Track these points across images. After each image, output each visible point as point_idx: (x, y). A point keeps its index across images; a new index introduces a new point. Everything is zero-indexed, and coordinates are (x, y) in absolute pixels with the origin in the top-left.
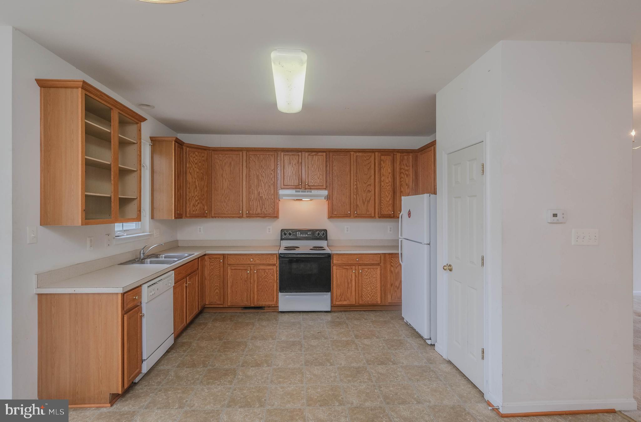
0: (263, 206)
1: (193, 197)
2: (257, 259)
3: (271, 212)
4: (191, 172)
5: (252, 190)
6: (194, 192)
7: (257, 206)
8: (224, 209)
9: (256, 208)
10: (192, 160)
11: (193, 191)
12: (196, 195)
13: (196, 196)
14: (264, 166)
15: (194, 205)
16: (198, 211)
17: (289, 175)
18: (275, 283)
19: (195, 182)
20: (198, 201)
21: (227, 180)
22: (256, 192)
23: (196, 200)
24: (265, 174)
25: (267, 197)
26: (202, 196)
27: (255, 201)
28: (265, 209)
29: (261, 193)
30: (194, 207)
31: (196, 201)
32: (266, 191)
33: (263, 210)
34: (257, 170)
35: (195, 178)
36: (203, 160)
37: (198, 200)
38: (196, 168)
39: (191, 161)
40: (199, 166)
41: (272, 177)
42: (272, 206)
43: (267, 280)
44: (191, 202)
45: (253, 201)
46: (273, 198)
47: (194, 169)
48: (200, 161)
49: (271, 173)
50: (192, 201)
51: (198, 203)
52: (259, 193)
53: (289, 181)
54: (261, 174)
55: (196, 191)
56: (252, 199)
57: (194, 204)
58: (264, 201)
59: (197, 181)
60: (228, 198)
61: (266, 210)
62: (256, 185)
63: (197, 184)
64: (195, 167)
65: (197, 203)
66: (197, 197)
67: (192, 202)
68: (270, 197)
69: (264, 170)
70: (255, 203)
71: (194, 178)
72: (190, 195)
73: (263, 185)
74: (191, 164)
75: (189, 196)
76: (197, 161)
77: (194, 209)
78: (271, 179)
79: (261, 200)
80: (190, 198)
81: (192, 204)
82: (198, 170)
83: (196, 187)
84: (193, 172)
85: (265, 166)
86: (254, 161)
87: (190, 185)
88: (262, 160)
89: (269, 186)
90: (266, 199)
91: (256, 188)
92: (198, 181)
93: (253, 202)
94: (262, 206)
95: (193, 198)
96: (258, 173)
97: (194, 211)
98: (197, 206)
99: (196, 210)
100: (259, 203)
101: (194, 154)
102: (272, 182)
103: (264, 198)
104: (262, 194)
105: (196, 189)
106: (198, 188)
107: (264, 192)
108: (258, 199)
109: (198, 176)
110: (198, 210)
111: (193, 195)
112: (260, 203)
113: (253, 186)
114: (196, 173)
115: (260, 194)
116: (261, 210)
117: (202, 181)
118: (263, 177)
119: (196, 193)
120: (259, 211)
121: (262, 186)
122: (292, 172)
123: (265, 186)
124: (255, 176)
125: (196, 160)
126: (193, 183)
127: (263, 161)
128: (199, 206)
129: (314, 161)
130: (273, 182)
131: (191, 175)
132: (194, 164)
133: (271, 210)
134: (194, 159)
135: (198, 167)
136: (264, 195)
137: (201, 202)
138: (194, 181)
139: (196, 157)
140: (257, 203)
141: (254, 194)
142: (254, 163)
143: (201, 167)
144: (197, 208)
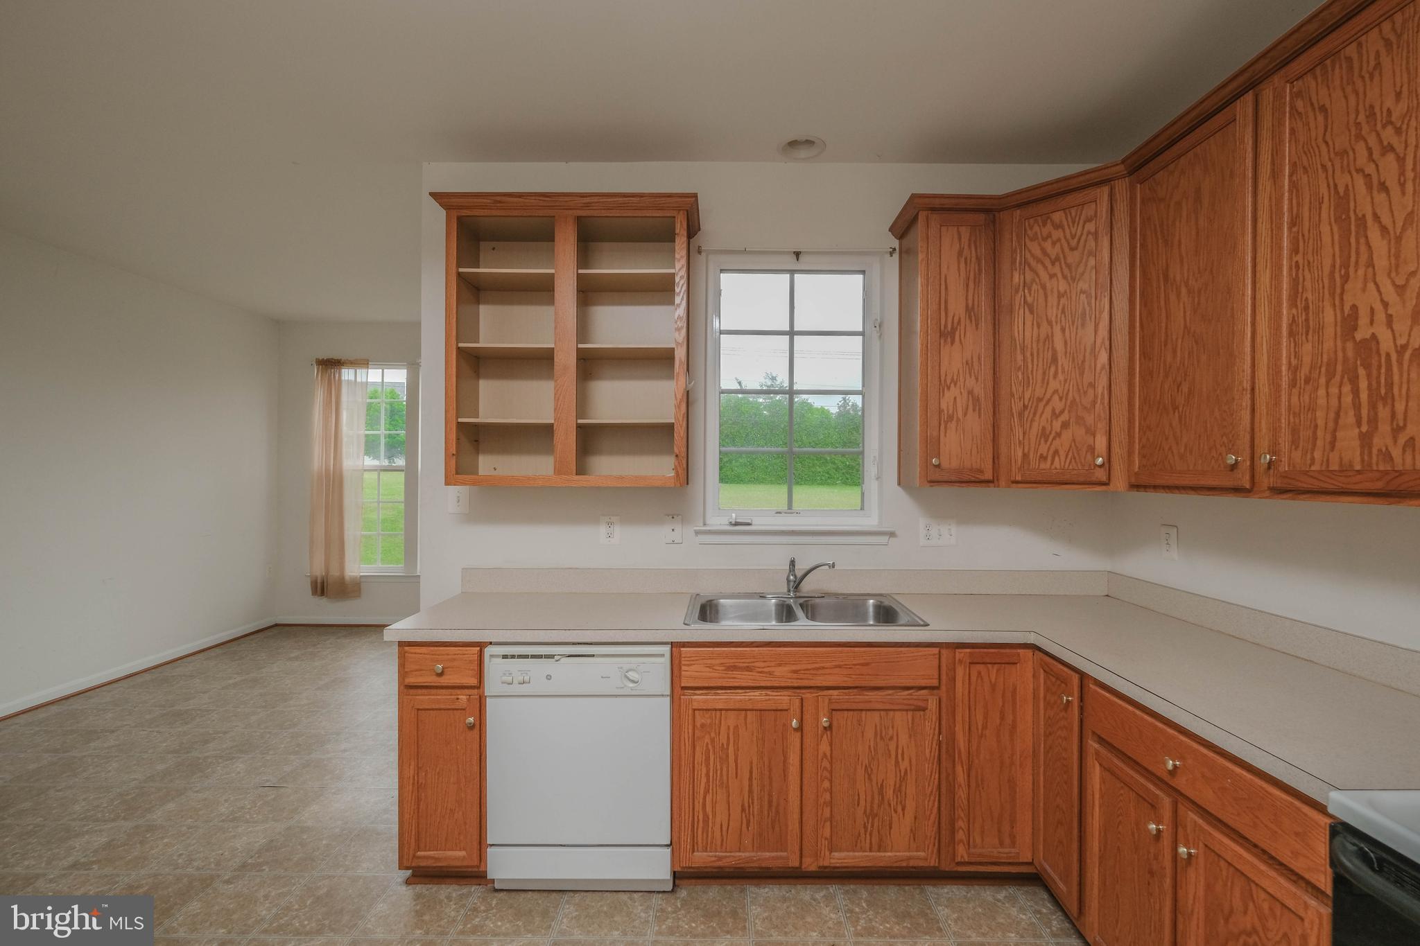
1: (1040, 400)
4: (1029, 299)
5: (1306, 308)
6: (1045, 382)
8: (1170, 448)
9: (1331, 425)
10: (1038, 252)
11: (1040, 378)
12: (1056, 391)
13: (1056, 397)
14: (1390, 102)
15: (1044, 435)
16: (1063, 458)
19: (1049, 338)
20: (1065, 417)
21: (1184, 290)
23: (1053, 410)
24: (1401, 159)
25: (1415, 330)
26: (1085, 393)
27: (1323, 380)
29: (1364, 320)
30: (1046, 441)
31: (1055, 415)
32: (1402, 289)
33: (1383, 437)
35: (1050, 323)
36: (1089, 233)
37: (1062, 412)
38: (1054, 280)
39: (1033, 255)
40: (1068, 266)
44: (1032, 421)
47: (1044, 287)
48: (1074, 243)
50: (1038, 416)
51: (1065, 425)
54: (1366, 178)
55: (1055, 375)
56: (1304, 371)
57: (1044, 428)
58: (1389, 366)
59: (1057, 329)
60: (1185, 388)
62: (1327, 269)
63: (1059, 345)
64: (1052, 276)
65: (1057, 425)
66: (1061, 399)
67: (1035, 425)
69: (1387, 135)
70: (1322, 392)
71: (1045, 324)
72: (1027, 395)
74: (1032, 269)
75: (1021, 398)
76: (1061, 246)
77: (1043, 449)
80: (1025, 407)
81: (1035, 430)
82: (1063, 286)
83: (1055, 359)
84: (1041, 300)
85: (1399, 94)
86: (1323, 109)
87: (1028, 354)
91: (1332, 294)
92: (1063, 330)
93: (1309, 388)
95: (1041, 405)
97: (1043, 458)
98: (1058, 435)
99: (1056, 452)
101: (1044, 224)
105: (1053, 369)
106: (1062, 360)
107: (1387, 305)
109: (1063, 312)
110: (1062, 454)
111: (1039, 392)
113: (1308, 276)
114: (1053, 300)
117: (1083, 325)
118: (1382, 187)
119: (1054, 385)
121: (1372, 264)
124: (1325, 206)
125: (1054, 244)
126: (1041, 344)
128: (1067, 436)
131: (1032, 312)
132: (1047, 262)
134: (1048, 245)
135: (1066, 271)
137: (1080, 420)
138: (1042, 337)
139: (1057, 234)
140: (1334, 390)
141: (1320, 328)
142: (1320, 118)
143: (1081, 270)
144: (1057, 442)
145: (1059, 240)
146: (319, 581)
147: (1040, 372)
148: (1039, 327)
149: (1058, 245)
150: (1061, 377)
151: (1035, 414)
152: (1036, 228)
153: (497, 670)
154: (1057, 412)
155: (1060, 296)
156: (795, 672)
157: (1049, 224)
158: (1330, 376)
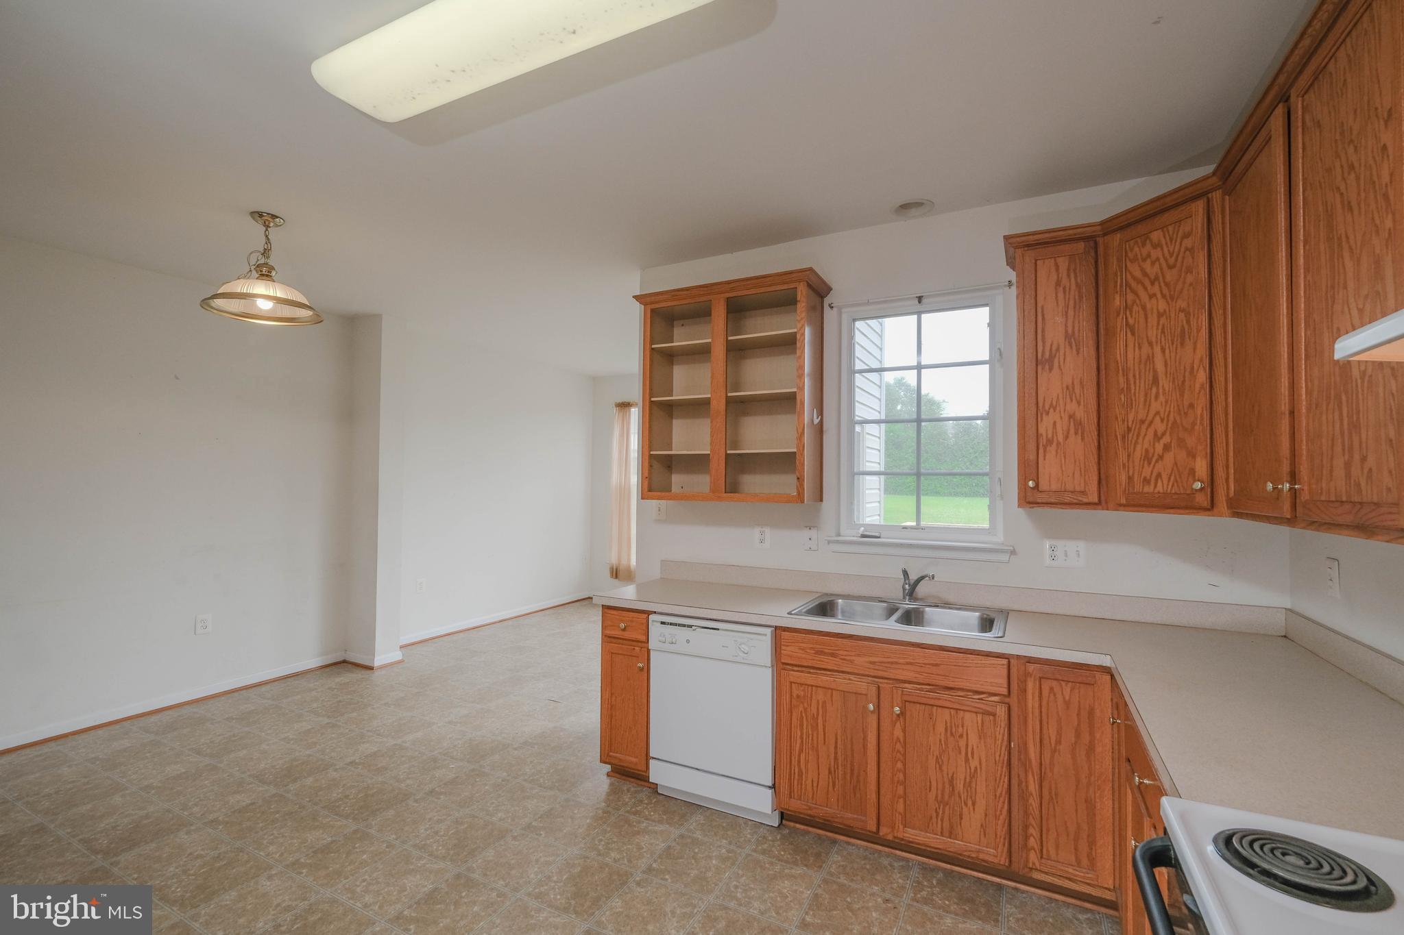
1: (1142, 422)
4: (1131, 321)
6: (1147, 404)
10: (1138, 274)
11: (1142, 399)
12: (1158, 413)
13: (1158, 419)
15: (1147, 458)
16: (1165, 482)
19: (1150, 359)
20: (1166, 439)
23: (1156, 432)
26: (1186, 414)
30: (1149, 463)
31: (1157, 437)
35: (1150, 344)
36: (1187, 249)
37: (1164, 434)
38: (1154, 301)
39: (1134, 278)
40: (1167, 285)
44: (1136, 443)
47: (1144, 308)
48: (1172, 261)
50: (1141, 438)
51: (1167, 448)
55: (1157, 397)
57: (1147, 451)
59: (1157, 350)
63: (1160, 366)
64: (1152, 296)
65: (1159, 447)
66: (1162, 420)
67: (1139, 447)
71: (1145, 346)
72: (1131, 417)
74: (1132, 291)
75: (1125, 421)
76: (1160, 264)
77: (1147, 472)
80: (1129, 429)
81: (1138, 453)
82: (1162, 305)
83: (1156, 381)
84: (1142, 320)
87: (1131, 376)
92: (1163, 350)
95: (1144, 427)
97: (1146, 481)
98: (1161, 457)
99: (1159, 475)
101: (1144, 245)
105: (1154, 390)
106: (1164, 382)
109: (1163, 332)
110: (1165, 477)
111: (1141, 415)
114: (1153, 320)
117: (1182, 344)
119: (1155, 406)
125: (1153, 263)
126: (1142, 366)
128: (1169, 458)
131: (1133, 334)
132: (1147, 283)
134: (1147, 266)
135: (1165, 291)
137: (1181, 443)
138: (1144, 357)
139: (1156, 253)
143: (1179, 287)
144: (1160, 466)
145: (1158, 259)
146: (614, 568)
147: (1142, 394)
148: (1140, 348)
149: (1157, 265)
150: (1162, 398)
151: (1138, 436)
152: (1136, 249)
153: (656, 631)
154: (1159, 434)
155: (1160, 315)
156: (871, 663)
157: (1148, 246)
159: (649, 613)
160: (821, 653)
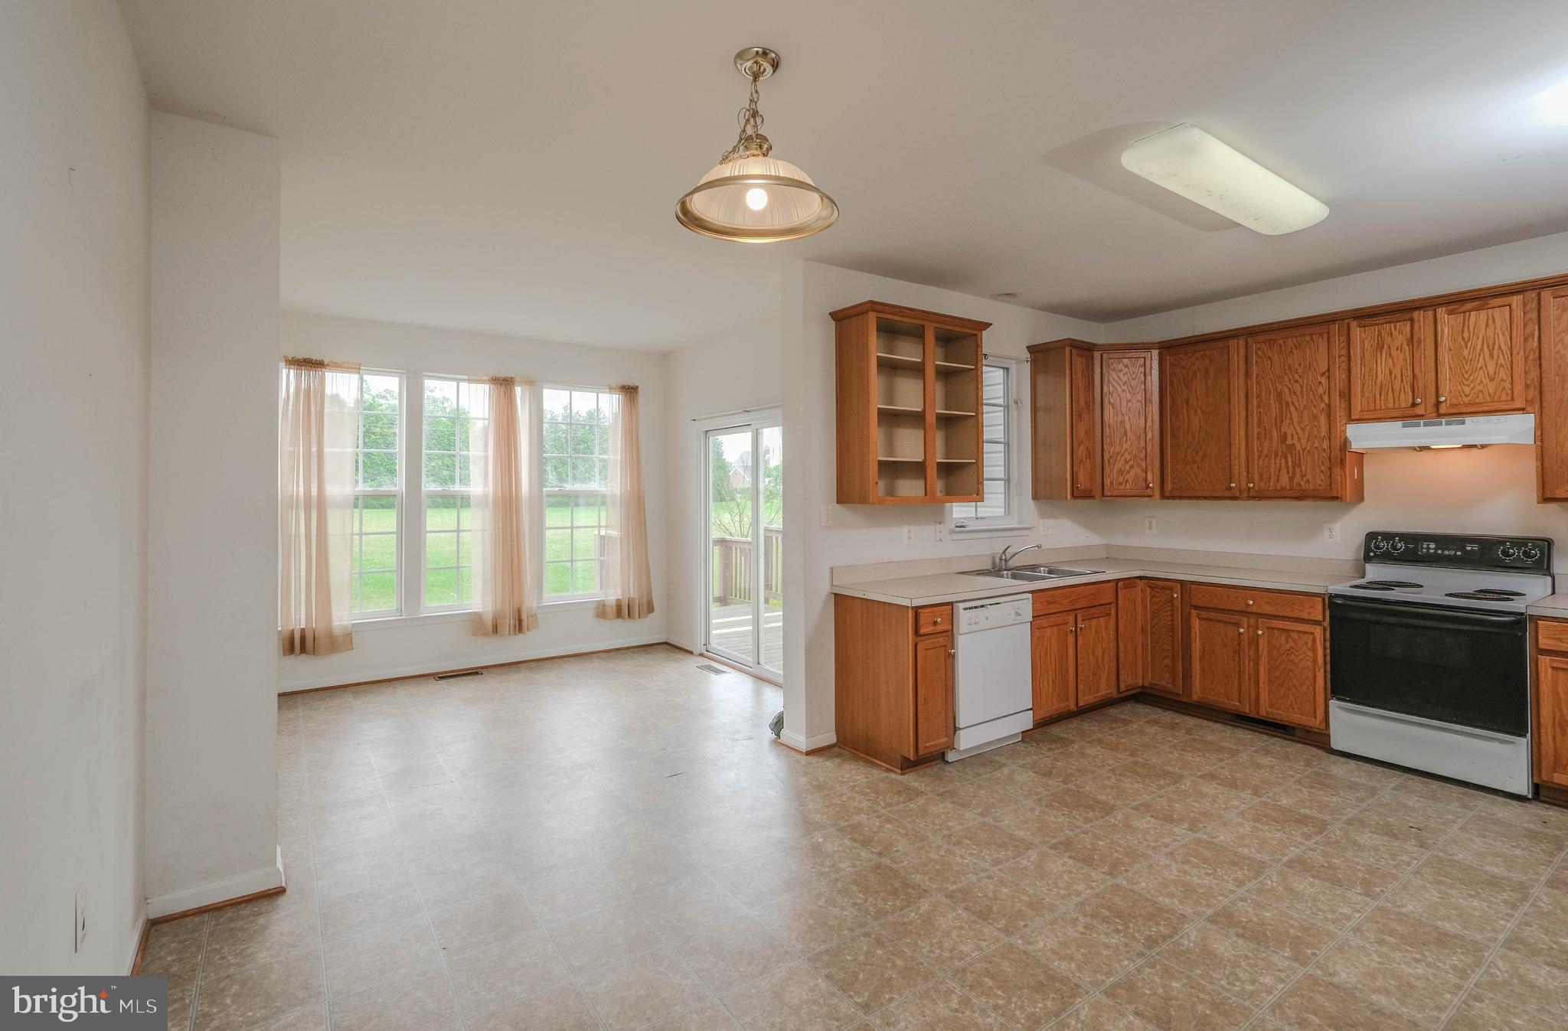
0: (1297, 470)
1: (1118, 453)
2: (1266, 602)
3: (1320, 485)
4: (1112, 401)
5: (1265, 429)
6: (1121, 444)
7: (1280, 469)
8: (1192, 480)
9: (1277, 473)
10: (1116, 377)
11: (1118, 442)
12: (1126, 450)
13: (1126, 453)
14: (1297, 366)
15: (1121, 472)
16: (1131, 484)
17: (1379, 382)
18: (1319, 670)
19: (1123, 422)
20: (1131, 463)
21: (1199, 411)
22: (1275, 434)
23: (1125, 459)
24: (1302, 387)
25: (1309, 444)
27: (1273, 457)
28: (1303, 476)
29: (1289, 438)
30: (1122, 475)
31: (1126, 462)
32: (1303, 429)
33: (1298, 479)
34: (1276, 378)
35: (1123, 415)
36: (1141, 373)
37: (1130, 460)
38: (1125, 393)
39: (1113, 379)
40: (1132, 387)
41: (1321, 391)
42: (1323, 468)
43: (1296, 660)
44: (1114, 464)
45: (1266, 457)
46: (1325, 447)
47: (1119, 396)
48: (1134, 376)
49: (1320, 382)
50: (1117, 463)
51: (1131, 467)
52: (1284, 438)
53: (1378, 397)
54: (1289, 388)
55: (1126, 442)
56: (1265, 452)
57: (1121, 468)
58: (1299, 455)
59: (1126, 418)
60: (1201, 454)
61: (1305, 479)
62: (1274, 415)
63: (1128, 427)
64: (1123, 391)
65: (1128, 467)
66: (1129, 454)
67: (1116, 466)
68: (1316, 445)
69: (1296, 376)
70: (1273, 461)
71: (1120, 415)
72: (1112, 451)
73: (1295, 414)
74: (1113, 386)
75: (1109, 452)
77: (1121, 479)
78: (1321, 398)
79: (1291, 455)
80: (1111, 457)
81: (1116, 470)
82: (1129, 396)
83: (1126, 433)
84: (1118, 401)
85: (1300, 365)
86: (1270, 358)
87: (1113, 429)
88: (1292, 352)
89: (1315, 417)
90: (1303, 453)
91: (1276, 426)
92: (1129, 419)
93: (1267, 459)
94: (1294, 468)
95: (1120, 456)
96: (1279, 387)
97: (1120, 484)
98: (1128, 472)
99: (1127, 481)
100: (1283, 461)
101: (1119, 364)
102: (1323, 405)
103: (1298, 447)
104: (1292, 439)
105: (1125, 438)
106: (1129, 434)
107: (1297, 434)
108: (1282, 451)
109: (1129, 410)
110: (1130, 482)
111: (1118, 450)
112: (1287, 462)
113: (1265, 419)
114: (1124, 403)
115: (1286, 439)
116: (1291, 479)
117: (1139, 418)
118: (1295, 393)
119: (1125, 446)
120: (1284, 480)
121: (1291, 419)
122: (1387, 371)
123: (1301, 418)
124: (1272, 394)
125: (1124, 375)
126: (1119, 425)
127: (1295, 351)
128: (1132, 473)
129: (1471, 329)
130: (1326, 404)
131: (1113, 408)
132: (1121, 384)
133: (1322, 480)
134: (1121, 375)
135: (1130, 390)
136: (1299, 441)
137: (1138, 465)
138: (1120, 421)
139: (1125, 370)
140: (1278, 461)
141: (1271, 439)
142: (1269, 362)
143: (1138, 389)
144: (1127, 477)
145: (1126, 373)
147: (1118, 439)
148: (1117, 416)
149: (1126, 376)
150: (1129, 443)
151: (1116, 461)
152: (1114, 365)
153: (964, 619)
154: (1128, 460)
155: (1128, 401)
156: (1071, 601)
157: (1121, 364)
158: (1276, 456)
159: (951, 604)
160: (1050, 603)
